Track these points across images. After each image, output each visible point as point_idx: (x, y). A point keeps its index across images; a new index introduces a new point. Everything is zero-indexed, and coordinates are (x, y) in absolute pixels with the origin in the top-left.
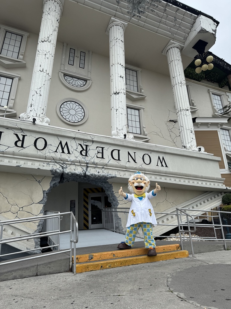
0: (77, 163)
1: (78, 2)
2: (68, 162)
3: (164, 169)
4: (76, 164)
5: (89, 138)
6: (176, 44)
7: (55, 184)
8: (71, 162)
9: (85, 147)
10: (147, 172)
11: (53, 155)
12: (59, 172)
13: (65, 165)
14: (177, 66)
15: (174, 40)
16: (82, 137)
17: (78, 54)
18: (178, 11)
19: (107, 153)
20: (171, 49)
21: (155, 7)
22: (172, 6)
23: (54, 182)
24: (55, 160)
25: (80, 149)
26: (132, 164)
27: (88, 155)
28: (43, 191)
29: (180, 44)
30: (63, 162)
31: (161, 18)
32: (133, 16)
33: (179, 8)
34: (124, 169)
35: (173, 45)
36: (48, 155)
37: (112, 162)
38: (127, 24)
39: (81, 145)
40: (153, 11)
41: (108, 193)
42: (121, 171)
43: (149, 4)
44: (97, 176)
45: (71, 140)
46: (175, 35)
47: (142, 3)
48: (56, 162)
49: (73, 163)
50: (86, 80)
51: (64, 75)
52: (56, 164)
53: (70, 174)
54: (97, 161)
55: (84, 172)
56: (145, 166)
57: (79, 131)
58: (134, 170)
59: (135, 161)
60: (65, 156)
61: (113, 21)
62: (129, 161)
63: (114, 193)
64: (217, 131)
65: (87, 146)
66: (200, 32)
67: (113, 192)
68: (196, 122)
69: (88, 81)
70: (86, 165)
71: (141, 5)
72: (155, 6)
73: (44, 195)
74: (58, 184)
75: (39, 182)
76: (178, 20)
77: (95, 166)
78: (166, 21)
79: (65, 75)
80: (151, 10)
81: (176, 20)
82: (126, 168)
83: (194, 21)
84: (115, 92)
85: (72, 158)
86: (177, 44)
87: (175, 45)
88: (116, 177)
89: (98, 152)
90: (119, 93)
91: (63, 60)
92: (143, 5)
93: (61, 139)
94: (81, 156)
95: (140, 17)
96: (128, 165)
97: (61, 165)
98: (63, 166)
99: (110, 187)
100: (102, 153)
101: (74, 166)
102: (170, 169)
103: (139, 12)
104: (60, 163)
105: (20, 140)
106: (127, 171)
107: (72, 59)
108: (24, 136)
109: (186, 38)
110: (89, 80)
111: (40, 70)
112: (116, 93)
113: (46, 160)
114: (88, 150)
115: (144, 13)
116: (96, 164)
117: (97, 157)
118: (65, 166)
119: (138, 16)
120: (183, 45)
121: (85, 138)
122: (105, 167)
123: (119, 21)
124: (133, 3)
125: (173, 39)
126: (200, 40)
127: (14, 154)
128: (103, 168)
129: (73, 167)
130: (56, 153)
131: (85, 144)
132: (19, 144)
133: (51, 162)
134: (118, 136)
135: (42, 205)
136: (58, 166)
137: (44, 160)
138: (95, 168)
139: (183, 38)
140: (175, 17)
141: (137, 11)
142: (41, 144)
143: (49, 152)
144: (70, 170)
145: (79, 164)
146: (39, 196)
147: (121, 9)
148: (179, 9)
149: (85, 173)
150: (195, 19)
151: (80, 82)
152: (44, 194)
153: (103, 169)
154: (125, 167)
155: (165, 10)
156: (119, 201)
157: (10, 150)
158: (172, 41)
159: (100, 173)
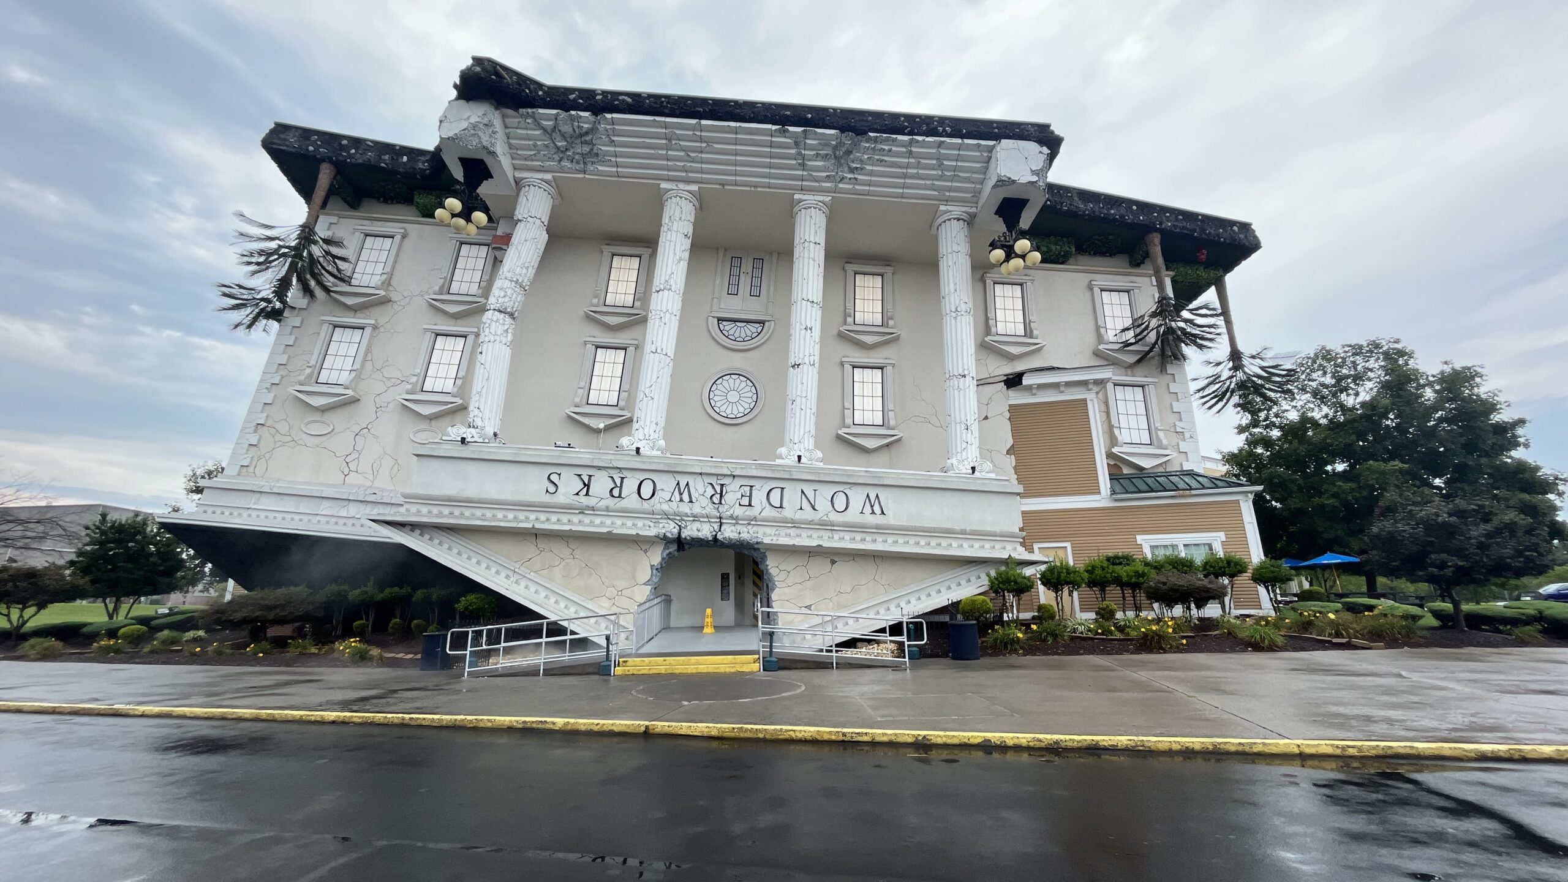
0: (703, 517)
1: (723, 185)
2: (689, 516)
3: (878, 519)
4: (701, 520)
5: (726, 471)
6: (953, 213)
7: (670, 553)
8: (694, 517)
9: (718, 489)
10: (835, 528)
11: (665, 507)
12: (671, 536)
13: (683, 522)
14: (951, 269)
15: (949, 203)
16: (713, 471)
17: (747, 266)
18: (943, 146)
19: (759, 497)
20: (943, 224)
21: (885, 152)
22: (924, 140)
23: (668, 551)
24: (667, 516)
25: (710, 491)
26: (808, 514)
27: (723, 502)
28: (651, 566)
29: (964, 209)
30: (679, 518)
31: (904, 168)
32: (841, 180)
33: (942, 139)
34: (790, 525)
35: (945, 217)
36: (658, 507)
37: (769, 512)
38: (830, 198)
39: (711, 484)
40: (882, 161)
41: (762, 567)
42: (782, 528)
43: (870, 151)
44: (733, 541)
45: (695, 476)
46: (947, 194)
47: (854, 152)
48: (669, 519)
49: (696, 518)
50: (762, 323)
51: (718, 320)
52: (669, 521)
53: (688, 538)
54: (739, 511)
55: (714, 533)
56: (834, 517)
57: (712, 457)
58: (810, 524)
59: (813, 508)
60: (685, 508)
61: (800, 201)
62: (801, 509)
63: (769, 567)
64: (1085, 400)
65: (722, 485)
66: (995, 186)
67: (767, 566)
68: (1024, 384)
69: (767, 324)
70: (718, 520)
71: (852, 156)
72: (884, 150)
73: (652, 572)
74: (676, 553)
75: (645, 551)
76: (946, 163)
77: (734, 522)
78: (918, 173)
79: (720, 320)
80: (878, 160)
81: (943, 164)
82: (793, 522)
83: (989, 155)
84: (793, 364)
85: (697, 509)
86: (957, 210)
87: (951, 215)
88: (763, 543)
89: (742, 496)
90: (799, 364)
91: (717, 288)
92: (858, 154)
93: (679, 477)
94: (711, 506)
95: (856, 179)
96: (799, 515)
97: (677, 522)
98: (680, 524)
99: (764, 558)
100: (750, 496)
101: (698, 523)
102: (891, 519)
103: (852, 170)
104: (676, 519)
105: (617, 486)
106: (794, 527)
107: (734, 280)
108: (622, 478)
109: (977, 193)
110: (769, 321)
111: (652, 352)
112: (795, 365)
113: (654, 516)
114: (724, 494)
115: (862, 169)
116: (737, 518)
117: (740, 505)
118: (683, 524)
119: (850, 179)
120: (974, 210)
121: (719, 472)
122: (753, 523)
123: (809, 198)
124: (835, 157)
125: (945, 203)
126: (1004, 199)
127: (607, 509)
128: (749, 524)
129: (697, 525)
130: (669, 502)
131: (719, 482)
132: (616, 492)
133: (661, 518)
134: (789, 457)
135: (650, 587)
136: (672, 524)
137: (651, 516)
138: (734, 525)
139: (971, 193)
140: (938, 159)
141: (846, 169)
142: (646, 491)
143: (659, 504)
144: (691, 531)
145: (706, 520)
146: (645, 573)
147: (811, 175)
148: (943, 142)
149: (716, 535)
150: (991, 149)
151: (753, 328)
152: (652, 569)
153: (750, 527)
154: (790, 521)
155: (911, 152)
156: (776, 583)
157: (603, 504)
158: (942, 208)
159: (741, 535)
